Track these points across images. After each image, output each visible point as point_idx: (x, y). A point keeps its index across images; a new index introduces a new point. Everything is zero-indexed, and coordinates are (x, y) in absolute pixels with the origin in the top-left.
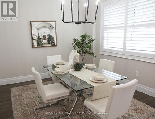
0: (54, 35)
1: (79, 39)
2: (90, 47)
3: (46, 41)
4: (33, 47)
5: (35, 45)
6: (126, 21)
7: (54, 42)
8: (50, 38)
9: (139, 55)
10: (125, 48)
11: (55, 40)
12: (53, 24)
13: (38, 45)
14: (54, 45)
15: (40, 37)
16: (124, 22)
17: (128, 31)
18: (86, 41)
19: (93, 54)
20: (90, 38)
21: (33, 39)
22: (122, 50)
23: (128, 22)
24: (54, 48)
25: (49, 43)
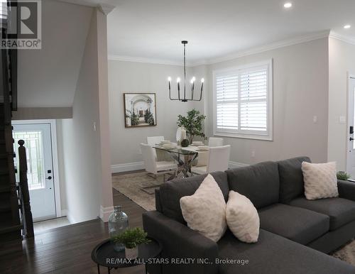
0: (153, 111)
1: (186, 116)
2: (199, 126)
3: (142, 119)
4: (126, 126)
5: (129, 123)
6: (239, 94)
7: (153, 120)
8: (148, 115)
9: (253, 133)
10: (240, 127)
11: (154, 117)
12: (152, 97)
13: (132, 124)
14: (153, 125)
15: (136, 114)
16: (237, 96)
17: (241, 106)
18: (195, 119)
19: (204, 136)
20: (199, 115)
21: (126, 116)
22: (237, 128)
23: (242, 96)
24: (152, 128)
25: (146, 122)
